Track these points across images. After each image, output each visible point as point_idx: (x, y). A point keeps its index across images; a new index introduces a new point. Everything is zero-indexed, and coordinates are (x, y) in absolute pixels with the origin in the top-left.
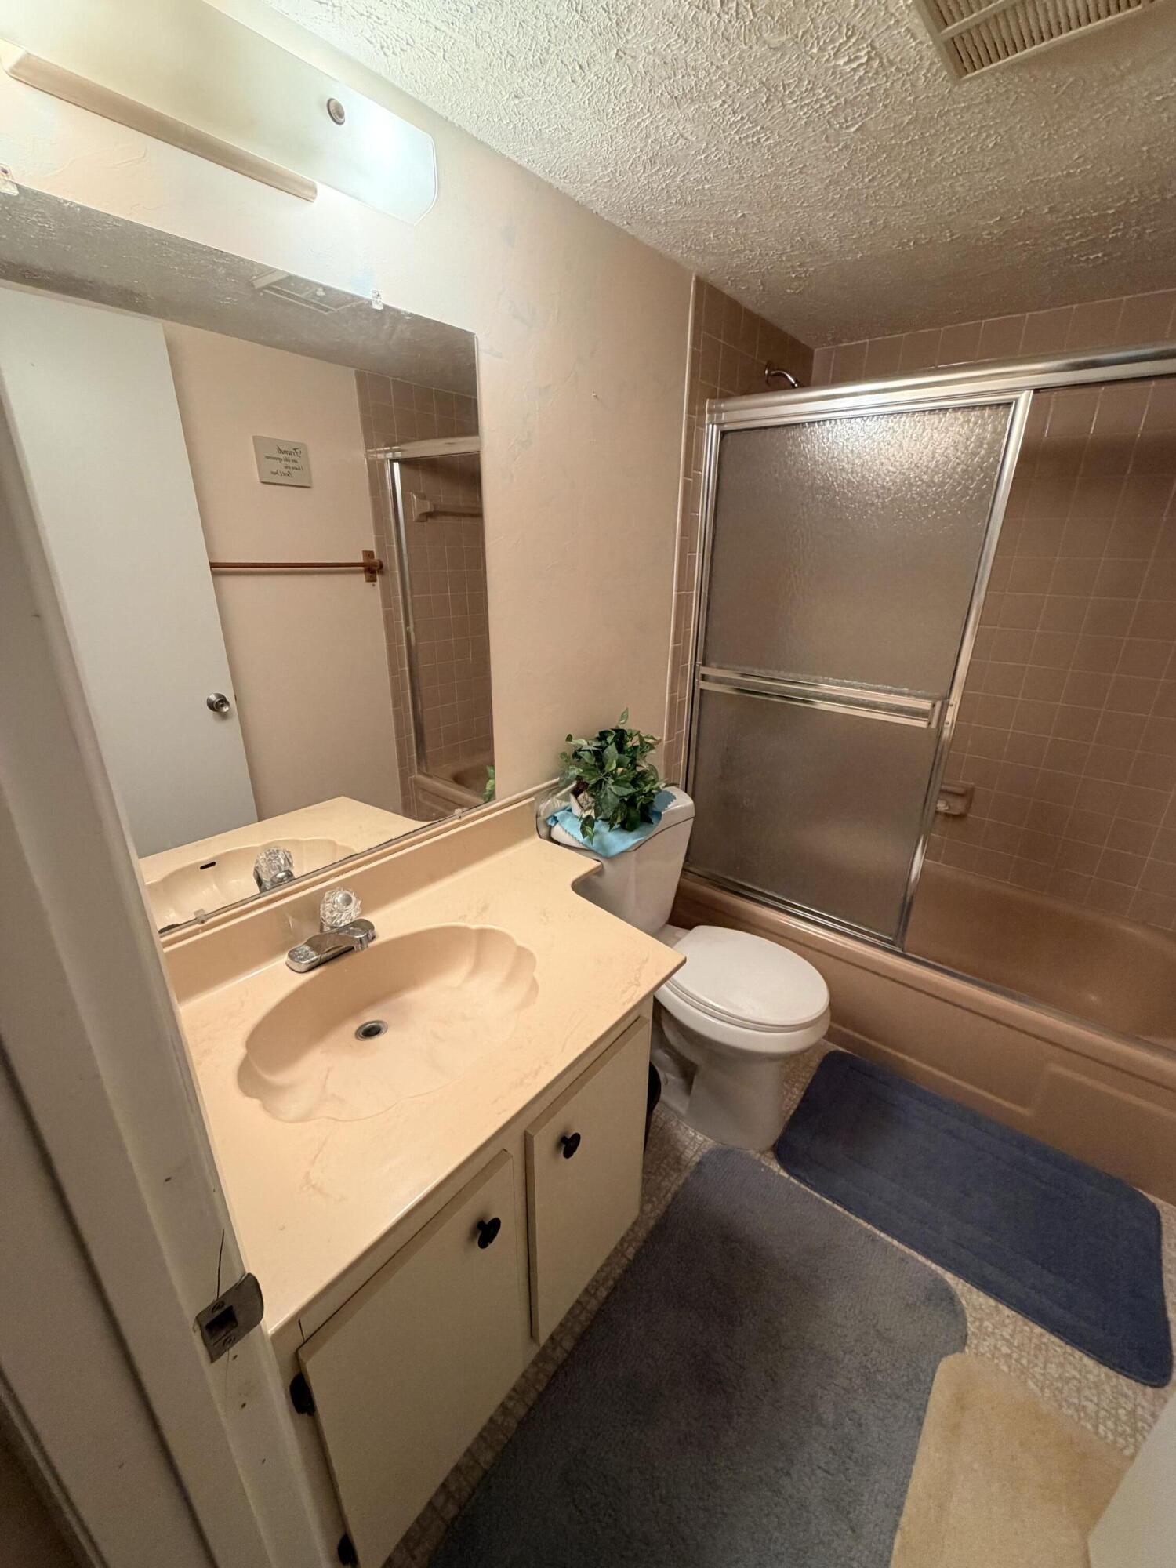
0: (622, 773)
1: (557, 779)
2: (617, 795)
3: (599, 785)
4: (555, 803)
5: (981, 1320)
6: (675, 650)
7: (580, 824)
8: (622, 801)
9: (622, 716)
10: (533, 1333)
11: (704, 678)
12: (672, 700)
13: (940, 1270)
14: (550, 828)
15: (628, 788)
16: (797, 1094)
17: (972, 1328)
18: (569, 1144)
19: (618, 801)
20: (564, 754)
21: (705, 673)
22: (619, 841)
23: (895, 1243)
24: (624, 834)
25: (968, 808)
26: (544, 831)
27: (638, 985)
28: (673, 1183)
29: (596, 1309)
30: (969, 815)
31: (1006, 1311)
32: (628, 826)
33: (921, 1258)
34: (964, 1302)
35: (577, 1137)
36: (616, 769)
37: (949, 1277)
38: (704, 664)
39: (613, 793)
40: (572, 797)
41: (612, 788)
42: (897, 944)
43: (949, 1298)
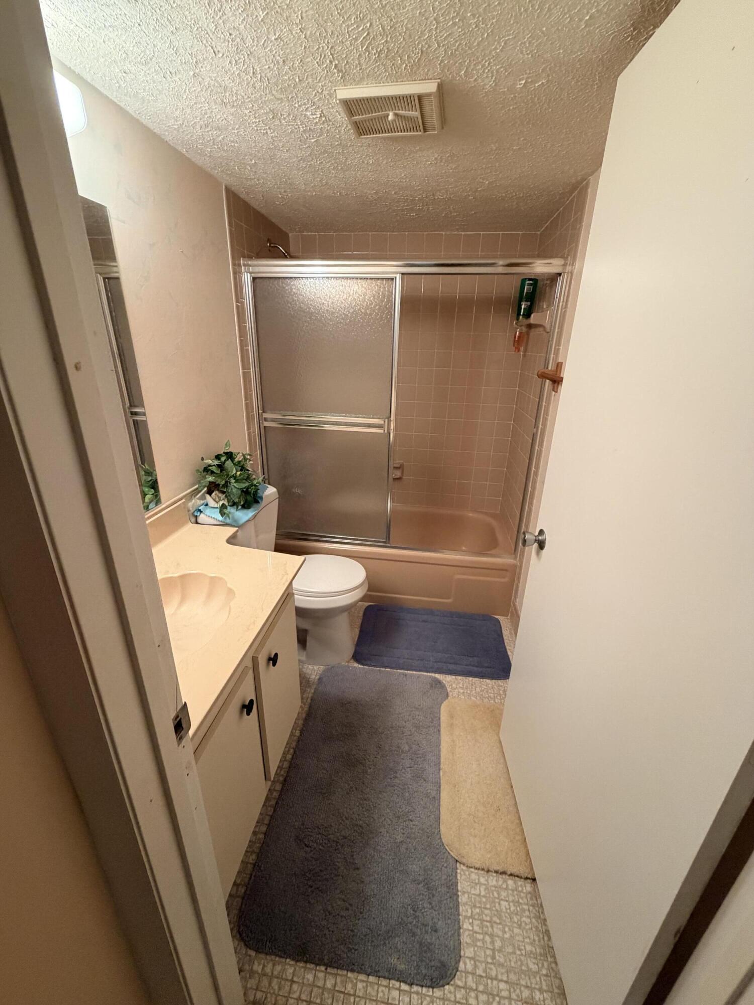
0: (240, 475)
1: (197, 486)
2: (238, 488)
3: (226, 484)
4: (196, 502)
5: (452, 685)
6: (247, 405)
7: (218, 510)
8: (243, 491)
9: (226, 444)
10: (267, 778)
11: (266, 420)
12: (249, 434)
13: (433, 675)
14: (196, 517)
15: (245, 483)
16: (357, 631)
17: (449, 690)
18: (273, 660)
19: (240, 492)
20: (198, 471)
21: (266, 417)
22: (243, 516)
23: (414, 672)
24: (245, 511)
25: (402, 474)
26: (193, 520)
29: (288, 766)
30: (404, 477)
31: (459, 678)
32: (246, 506)
33: (425, 674)
34: (444, 682)
35: (276, 655)
36: (236, 473)
37: (437, 676)
38: (264, 412)
39: (235, 487)
40: (208, 496)
41: (235, 485)
42: (387, 542)
43: (439, 682)
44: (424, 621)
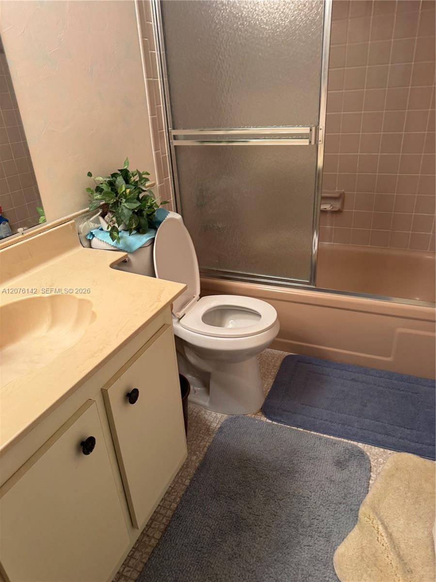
0: (130, 192)
1: (88, 209)
2: (129, 209)
3: (117, 204)
4: (89, 225)
5: (377, 459)
6: (153, 120)
7: (109, 234)
8: (134, 212)
9: (125, 163)
10: (133, 523)
11: (175, 138)
12: (157, 155)
13: (355, 443)
14: (90, 241)
15: (135, 203)
17: (373, 464)
18: (132, 396)
19: (131, 213)
20: (89, 189)
22: (138, 241)
23: (332, 437)
24: (139, 236)
25: (343, 205)
26: (86, 243)
27: (160, 301)
28: (207, 442)
31: (389, 452)
32: (140, 230)
33: (345, 440)
34: (368, 454)
35: (136, 391)
36: (125, 191)
37: (360, 445)
38: (174, 129)
39: (126, 208)
40: (101, 219)
41: (125, 205)
42: (313, 282)
43: (362, 453)
44: (353, 380)
